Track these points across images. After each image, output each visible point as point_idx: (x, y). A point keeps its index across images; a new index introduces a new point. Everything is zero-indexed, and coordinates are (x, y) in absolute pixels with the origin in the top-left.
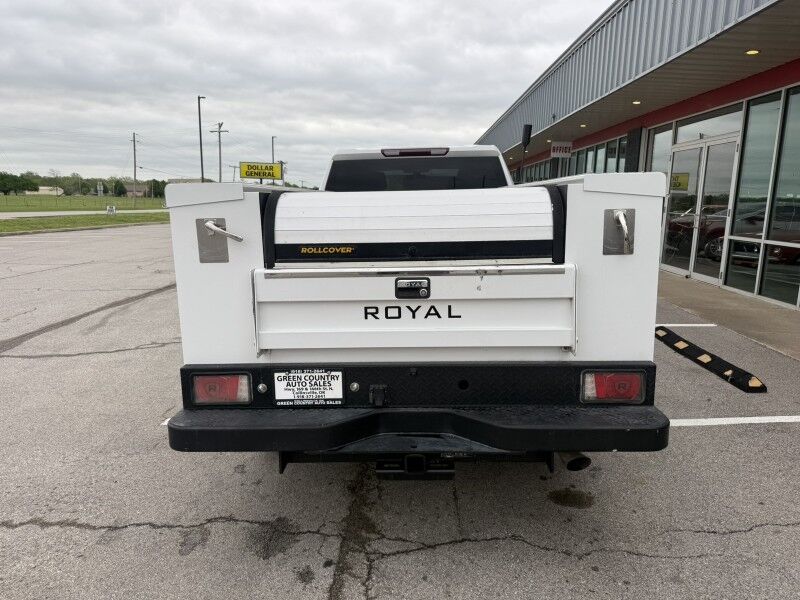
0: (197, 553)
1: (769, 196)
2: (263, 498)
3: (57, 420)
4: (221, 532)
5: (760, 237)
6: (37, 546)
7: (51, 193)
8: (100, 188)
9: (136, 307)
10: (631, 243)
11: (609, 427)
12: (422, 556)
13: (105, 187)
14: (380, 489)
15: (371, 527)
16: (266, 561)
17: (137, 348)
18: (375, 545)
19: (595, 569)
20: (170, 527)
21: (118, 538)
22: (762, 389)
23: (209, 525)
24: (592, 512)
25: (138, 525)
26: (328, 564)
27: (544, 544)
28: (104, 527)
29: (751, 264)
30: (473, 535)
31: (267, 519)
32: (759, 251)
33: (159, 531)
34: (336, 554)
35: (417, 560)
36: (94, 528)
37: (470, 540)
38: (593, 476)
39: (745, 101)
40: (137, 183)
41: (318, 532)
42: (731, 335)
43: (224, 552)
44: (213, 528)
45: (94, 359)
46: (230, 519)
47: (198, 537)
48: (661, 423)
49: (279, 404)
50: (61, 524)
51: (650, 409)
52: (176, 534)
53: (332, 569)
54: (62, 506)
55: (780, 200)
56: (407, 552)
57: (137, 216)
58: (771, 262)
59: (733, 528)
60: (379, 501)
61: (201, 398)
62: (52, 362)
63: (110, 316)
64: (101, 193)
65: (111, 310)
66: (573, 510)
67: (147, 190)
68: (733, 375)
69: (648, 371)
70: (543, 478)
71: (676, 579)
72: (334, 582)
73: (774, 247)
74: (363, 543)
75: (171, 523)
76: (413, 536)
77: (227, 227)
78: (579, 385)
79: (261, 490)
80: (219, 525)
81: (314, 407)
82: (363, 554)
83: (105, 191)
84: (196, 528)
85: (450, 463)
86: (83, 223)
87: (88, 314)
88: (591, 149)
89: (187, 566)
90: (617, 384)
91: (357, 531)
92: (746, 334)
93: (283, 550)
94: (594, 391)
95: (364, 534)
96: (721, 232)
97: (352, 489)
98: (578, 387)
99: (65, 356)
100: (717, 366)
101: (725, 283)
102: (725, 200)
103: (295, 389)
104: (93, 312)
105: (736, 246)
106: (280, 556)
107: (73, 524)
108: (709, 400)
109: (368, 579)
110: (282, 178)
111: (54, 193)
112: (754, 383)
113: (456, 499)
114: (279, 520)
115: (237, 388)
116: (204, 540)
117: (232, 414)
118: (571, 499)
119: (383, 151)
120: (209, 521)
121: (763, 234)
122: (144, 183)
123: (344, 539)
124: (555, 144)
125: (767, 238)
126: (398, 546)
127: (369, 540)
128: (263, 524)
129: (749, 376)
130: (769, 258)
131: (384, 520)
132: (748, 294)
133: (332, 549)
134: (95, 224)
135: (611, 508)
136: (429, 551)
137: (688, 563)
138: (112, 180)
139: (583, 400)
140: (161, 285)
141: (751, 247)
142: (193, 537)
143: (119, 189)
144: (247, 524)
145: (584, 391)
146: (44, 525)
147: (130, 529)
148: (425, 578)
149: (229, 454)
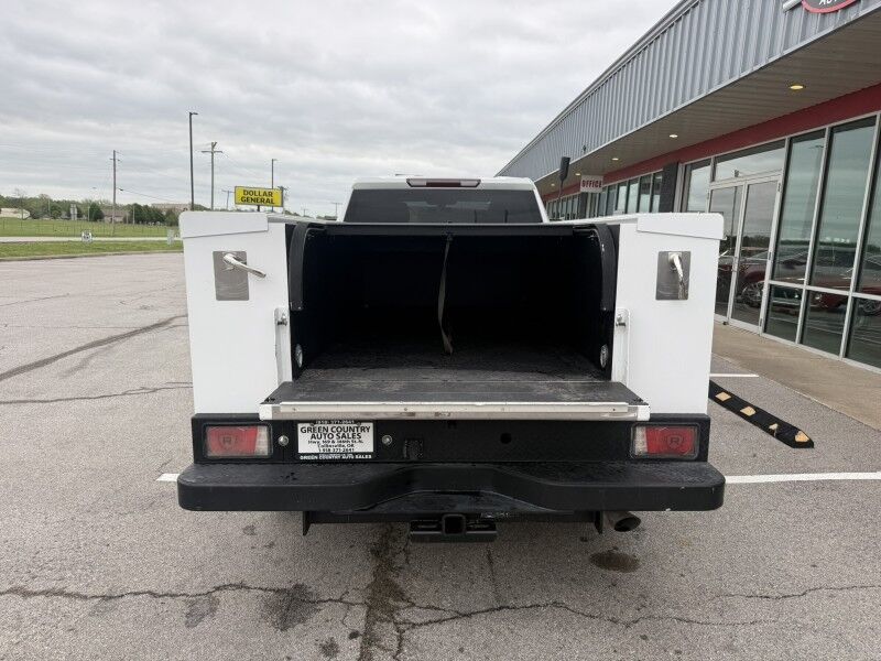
0: (206, 624)
1: (812, 240)
2: (277, 563)
3: (37, 475)
4: (232, 602)
5: (802, 282)
6: (20, 619)
7: (15, 215)
8: (74, 212)
9: (121, 347)
10: (686, 288)
11: (662, 485)
12: (457, 625)
13: (79, 211)
14: (407, 553)
15: (400, 595)
16: (284, 634)
17: (124, 394)
18: (405, 614)
19: (645, 638)
20: (173, 596)
21: (113, 609)
22: (809, 444)
23: (218, 593)
24: (638, 577)
25: (136, 594)
26: (354, 635)
27: (588, 611)
28: (96, 597)
29: (791, 311)
30: (512, 602)
31: (283, 586)
32: (800, 298)
33: (160, 600)
34: (362, 624)
35: (451, 630)
36: (85, 597)
37: (508, 607)
38: (637, 537)
39: (787, 138)
40: (116, 207)
41: (340, 600)
42: (774, 386)
43: (236, 624)
44: (222, 596)
45: (74, 405)
46: (241, 586)
47: (206, 608)
48: (716, 480)
49: (302, 458)
50: (46, 593)
51: (703, 465)
52: (180, 604)
53: (359, 640)
54: (47, 572)
55: (822, 244)
56: (440, 621)
57: (116, 244)
58: (813, 309)
59: (786, 593)
60: (406, 566)
61: (214, 450)
62: (26, 408)
63: (91, 357)
64: (74, 218)
65: (92, 350)
66: (618, 574)
67: (128, 214)
68: (779, 428)
69: (701, 424)
70: (584, 540)
71: (729, 648)
72: (362, 655)
73: (816, 293)
74: (392, 611)
75: (174, 591)
76: (446, 604)
77: (248, 261)
78: (629, 439)
79: (275, 553)
80: (230, 593)
81: (341, 462)
82: (391, 625)
83: (79, 215)
84: (203, 597)
85: (491, 525)
86: (56, 252)
87: (65, 355)
88: (623, 184)
89: (194, 640)
90: (669, 438)
91: (384, 598)
92: (790, 386)
93: (303, 620)
94: (645, 446)
95: (391, 601)
96: (761, 276)
97: (376, 553)
98: (628, 442)
99: (40, 401)
100: (762, 420)
101: (765, 331)
102: (766, 242)
103: (321, 441)
104: (71, 352)
105: (776, 292)
106: (300, 626)
107: (61, 593)
108: (755, 456)
109: (398, 652)
110: (282, 206)
111: (19, 216)
112: (801, 438)
113: (491, 562)
114: (296, 587)
115: (255, 441)
116: (213, 610)
117: (250, 469)
118: (613, 562)
119: (408, 181)
120: (218, 589)
121: (806, 279)
122: (124, 208)
123: (370, 607)
124: (584, 178)
125: (810, 284)
126: (430, 615)
127: (398, 608)
128: (278, 591)
129: (795, 430)
130: (811, 305)
131: (414, 586)
132: (789, 343)
133: (357, 619)
134: (69, 252)
135: (657, 571)
136: (465, 620)
137: (741, 630)
138: (86, 203)
139: (634, 455)
140: (148, 323)
141: (791, 293)
142: (200, 607)
143: (95, 213)
144: (260, 592)
145: (633, 446)
146: (26, 594)
147: (126, 598)
148: (461, 650)
149: (235, 513)
